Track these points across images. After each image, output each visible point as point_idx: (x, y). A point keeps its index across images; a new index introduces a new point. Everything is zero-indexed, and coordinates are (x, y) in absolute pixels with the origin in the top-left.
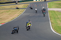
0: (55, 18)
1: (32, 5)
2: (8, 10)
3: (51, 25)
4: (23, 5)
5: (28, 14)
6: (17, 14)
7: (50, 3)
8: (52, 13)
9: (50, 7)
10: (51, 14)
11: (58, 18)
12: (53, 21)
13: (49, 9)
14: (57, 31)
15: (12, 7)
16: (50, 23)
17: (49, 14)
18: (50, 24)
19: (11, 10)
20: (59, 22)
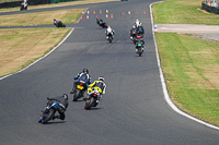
0: (178, 60)
1: (97, 12)
2: (9, 32)
3: (164, 84)
4: (64, 12)
5: (81, 46)
6: (42, 46)
7: (161, 7)
8: (167, 41)
9: (162, 21)
10: (164, 44)
11: (191, 61)
12: (171, 72)
13: (157, 28)
14: (185, 107)
15: (24, 22)
16: (162, 76)
17: (158, 46)
18: (163, 80)
19: (21, 31)
20: (193, 75)
